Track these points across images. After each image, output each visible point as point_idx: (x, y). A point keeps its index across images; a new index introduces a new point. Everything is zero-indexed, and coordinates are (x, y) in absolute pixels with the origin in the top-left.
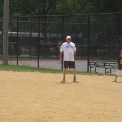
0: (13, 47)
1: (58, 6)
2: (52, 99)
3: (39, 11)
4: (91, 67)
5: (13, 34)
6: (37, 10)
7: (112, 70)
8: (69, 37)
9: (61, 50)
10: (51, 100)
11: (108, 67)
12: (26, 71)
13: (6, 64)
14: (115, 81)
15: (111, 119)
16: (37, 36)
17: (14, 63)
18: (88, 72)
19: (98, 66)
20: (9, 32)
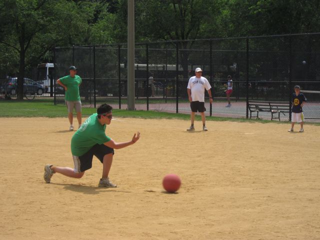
0: (140, 85)
1: (203, 27)
2: (200, 156)
3: (177, 34)
4: (251, 111)
5: (140, 67)
6: (173, 33)
7: (281, 114)
8: (199, 70)
9: (189, 87)
10: (199, 159)
11: (275, 111)
12: (161, 118)
13: (131, 109)
14: (292, 131)
15: (284, 183)
16: (175, 69)
17: (143, 107)
18: (248, 118)
19: (261, 110)
20: (136, 65)
